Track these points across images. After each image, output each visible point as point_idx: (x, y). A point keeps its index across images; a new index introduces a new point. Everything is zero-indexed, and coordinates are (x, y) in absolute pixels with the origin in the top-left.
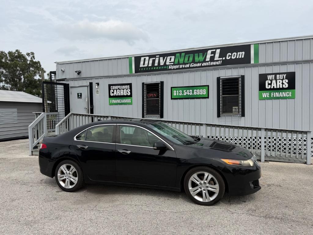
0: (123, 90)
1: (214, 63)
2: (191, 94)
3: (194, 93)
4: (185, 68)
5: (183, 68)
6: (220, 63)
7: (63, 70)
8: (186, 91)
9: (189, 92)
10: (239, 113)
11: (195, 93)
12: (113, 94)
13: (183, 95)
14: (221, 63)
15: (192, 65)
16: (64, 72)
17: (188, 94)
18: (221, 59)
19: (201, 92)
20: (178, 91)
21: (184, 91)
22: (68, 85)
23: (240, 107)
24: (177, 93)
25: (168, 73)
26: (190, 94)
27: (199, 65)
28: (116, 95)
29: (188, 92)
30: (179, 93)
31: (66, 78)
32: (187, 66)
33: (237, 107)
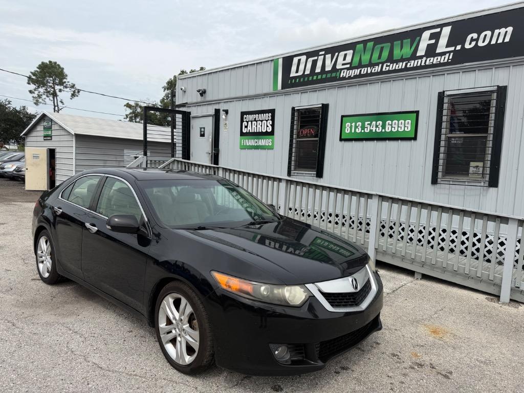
0: (260, 122)
1: (435, 60)
2: (379, 130)
3: (385, 129)
4: (372, 74)
5: (367, 75)
6: (448, 59)
7: (183, 88)
8: (370, 125)
9: (377, 126)
10: (483, 177)
11: (388, 129)
12: (246, 129)
13: (363, 131)
14: (451, 57)
15: (387, 66)
16: (185, 92)
17: (374, 131)
18: (452, 49)
19: (400, 126)
20: (353, 124)
21: (366, 123)
22: (190, 113)
23: (488, 164)
24: (351, 127)
25: (340, 87)
26: (377, 130)
27: (401, 65)
28: (251, 131)
29: (374, 127)
30: (356, 127)
31: (187, 103)
32: (377, 69)
33: (480, 164)
